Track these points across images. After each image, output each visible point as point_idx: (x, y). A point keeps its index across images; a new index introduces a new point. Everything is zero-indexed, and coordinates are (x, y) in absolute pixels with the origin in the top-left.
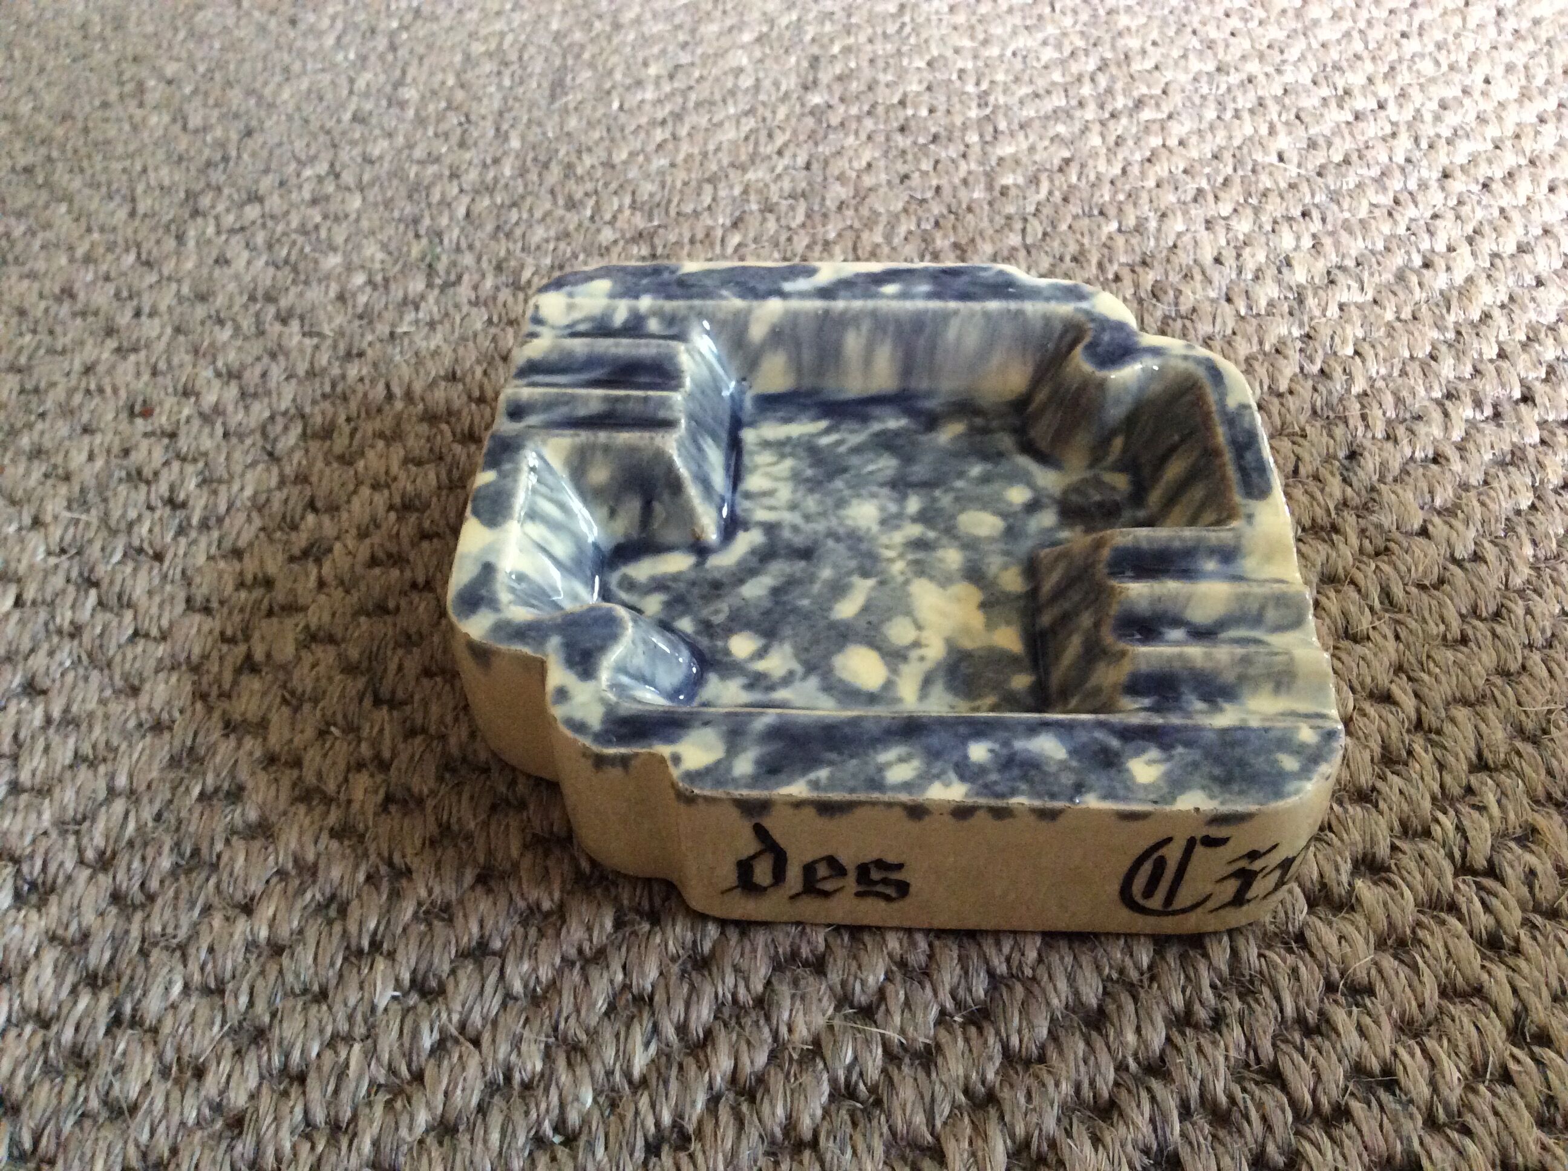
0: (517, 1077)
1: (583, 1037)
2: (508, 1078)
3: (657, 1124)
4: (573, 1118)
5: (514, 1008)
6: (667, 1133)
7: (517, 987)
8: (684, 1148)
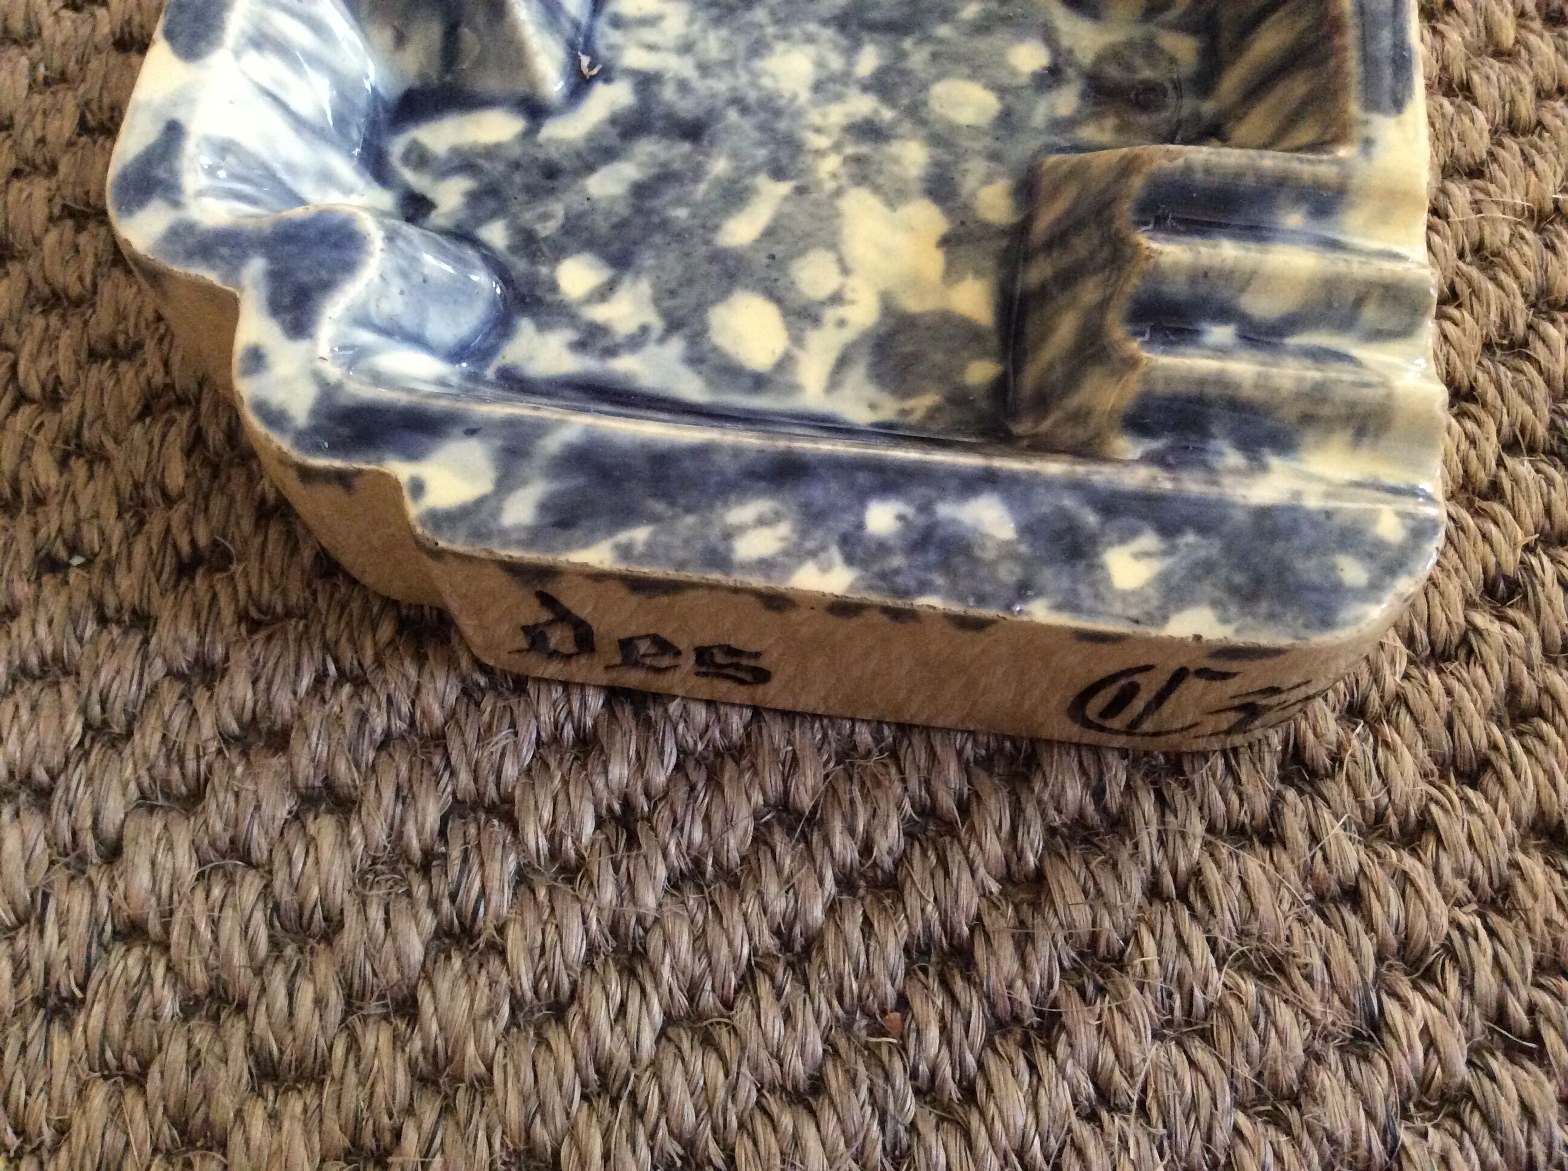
0: (26, 491)
1: (109, 444)
2: (16, 492)
3: (193, 542)
4: (91, 536)
5: (26, 411)
6: (207, 554)
7: (34, 389)
8: (225, 569)
